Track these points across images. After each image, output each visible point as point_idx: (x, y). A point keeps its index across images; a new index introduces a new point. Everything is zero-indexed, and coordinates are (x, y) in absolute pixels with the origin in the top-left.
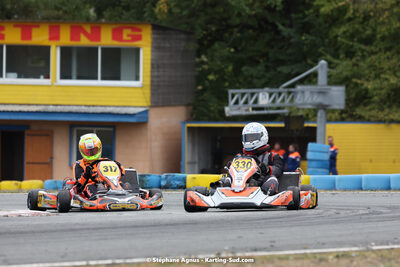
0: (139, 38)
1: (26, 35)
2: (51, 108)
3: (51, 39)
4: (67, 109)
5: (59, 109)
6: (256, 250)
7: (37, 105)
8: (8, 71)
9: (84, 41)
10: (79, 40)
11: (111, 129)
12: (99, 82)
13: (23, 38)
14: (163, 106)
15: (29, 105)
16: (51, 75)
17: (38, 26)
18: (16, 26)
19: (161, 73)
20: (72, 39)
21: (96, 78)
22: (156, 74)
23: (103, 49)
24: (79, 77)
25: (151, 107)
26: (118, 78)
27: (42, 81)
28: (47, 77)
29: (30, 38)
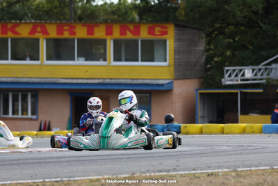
0: (166, 33)
1: (90, 32)
2: (108, 81)
3: (107, 34)
4: (118, 81)
5: (113, 81)
6: (161, 171)
7: (98, 79)
8: (79, 56)
9: (129, 36)
10: (125, 34)
11: (148, 95)
12: (140, 63)
13: (88, 34)
14: (183, 79)
15: (93, 79)
16: (108, 59)
17: (98, 26)
18: (83, 26)
19: (181, 57)
20: (121, 34)
21: (137, 60)
22: (177, 57)
23: (142, 41)
24: (126, 60)
25: (175, 79)
26: (152, 60)
27: (101, 63)
28: (105, 60)
29: (93, 34)
